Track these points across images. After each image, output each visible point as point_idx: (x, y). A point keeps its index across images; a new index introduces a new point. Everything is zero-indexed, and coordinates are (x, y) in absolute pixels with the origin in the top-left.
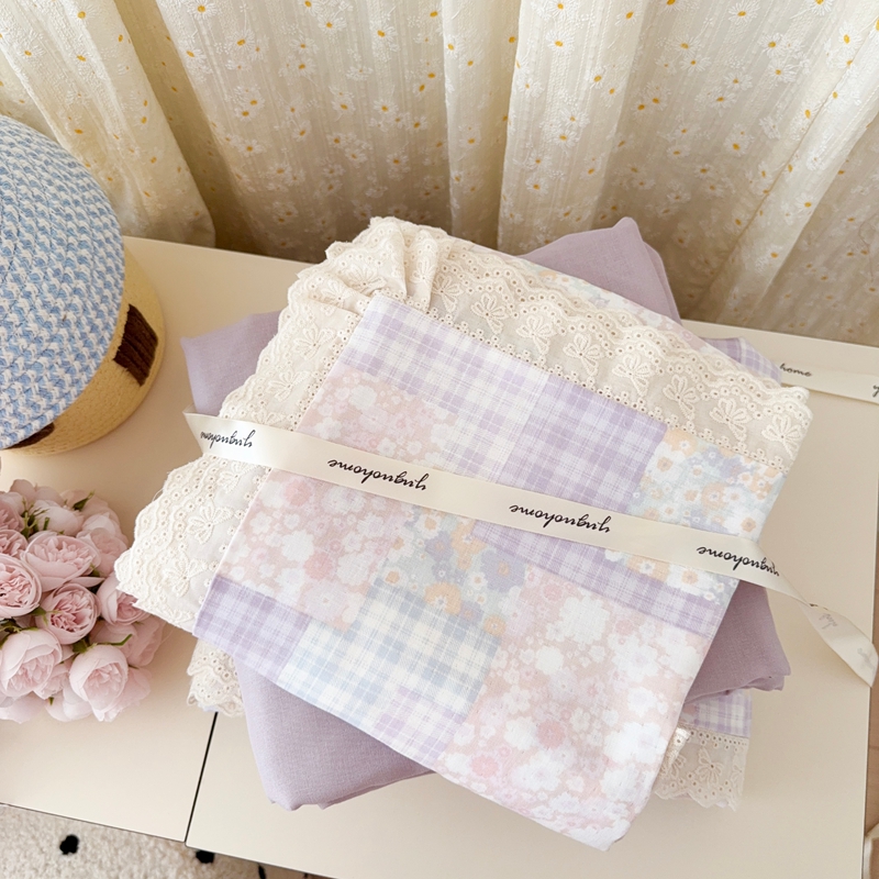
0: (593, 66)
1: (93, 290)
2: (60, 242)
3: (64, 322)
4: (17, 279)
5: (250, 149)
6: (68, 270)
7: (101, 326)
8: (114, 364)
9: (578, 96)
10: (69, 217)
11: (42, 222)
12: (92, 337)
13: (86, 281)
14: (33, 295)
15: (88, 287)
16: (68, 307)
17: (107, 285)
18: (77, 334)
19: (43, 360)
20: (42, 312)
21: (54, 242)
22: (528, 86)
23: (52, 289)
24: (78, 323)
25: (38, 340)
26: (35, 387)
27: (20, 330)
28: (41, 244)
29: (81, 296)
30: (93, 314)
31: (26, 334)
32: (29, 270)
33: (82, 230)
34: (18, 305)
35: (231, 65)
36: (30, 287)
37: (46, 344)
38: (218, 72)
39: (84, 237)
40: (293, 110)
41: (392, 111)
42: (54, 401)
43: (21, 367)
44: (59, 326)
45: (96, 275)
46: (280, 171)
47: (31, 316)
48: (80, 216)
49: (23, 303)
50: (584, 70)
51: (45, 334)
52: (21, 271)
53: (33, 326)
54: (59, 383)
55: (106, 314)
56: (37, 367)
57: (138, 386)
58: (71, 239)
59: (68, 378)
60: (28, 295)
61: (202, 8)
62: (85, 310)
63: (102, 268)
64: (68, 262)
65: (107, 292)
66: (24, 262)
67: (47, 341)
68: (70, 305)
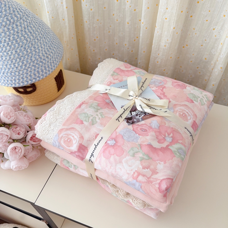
0: (173, 24)
1: (55, 55)
2: (51, 42)
3: (47, 57)
4: (40, 43)
5: (94, 51)
6: (51, 47)
7: (55, 63)
8: (54, 79)
9: (169, 33)
10: (54, 39)
11: (49, 36)
12: (52, 64)
13: (54, 52)
14: (43, 48)
15: (55, 53)
16: (49, 55)
17: (58, 56)
18: (50, 61)
19: (41, 63)
20: (44, 52)
21: (50, 41)
22: (158, 32)
23: (47, 49)
24: (50, 59)
25: (41, 58)
26: (37, 70)
27: (38, 54)
28: (47, 40)
29: (53, 54)
30: (54, 59)
31: (39, 56)
32: (43, 43)
33: (56, 43)
34: (39, 48)
35: (95, 25)
36: (43, 46)
37: (42, 60)
38: (91, 27)
39: (56, 44)
40: (105, 43)
41: (127, 46)
42: (40, 75)
43: (35, 63)
44: (46, 58)
45: (57, 52)
46: (99, 59)
47: (41, 52)
48: (56, 41)
49: (40, 48)
50: (171, 26)
51: (43, 57)
52: (42, 42)
53: (41, 54)
54: (42, 71)
55: (57, 61)
56: (39, 65)
57: (57, 91)
58: (53, 43)
59: (45, 71)
60: (42, 47)
61: (91, 10)
62: (53, 58)
63: (58, 51)
64: (52, 46)
65: (58, 57)
66: (43, 40)
67: (43, 59)
68: (50, 54)
